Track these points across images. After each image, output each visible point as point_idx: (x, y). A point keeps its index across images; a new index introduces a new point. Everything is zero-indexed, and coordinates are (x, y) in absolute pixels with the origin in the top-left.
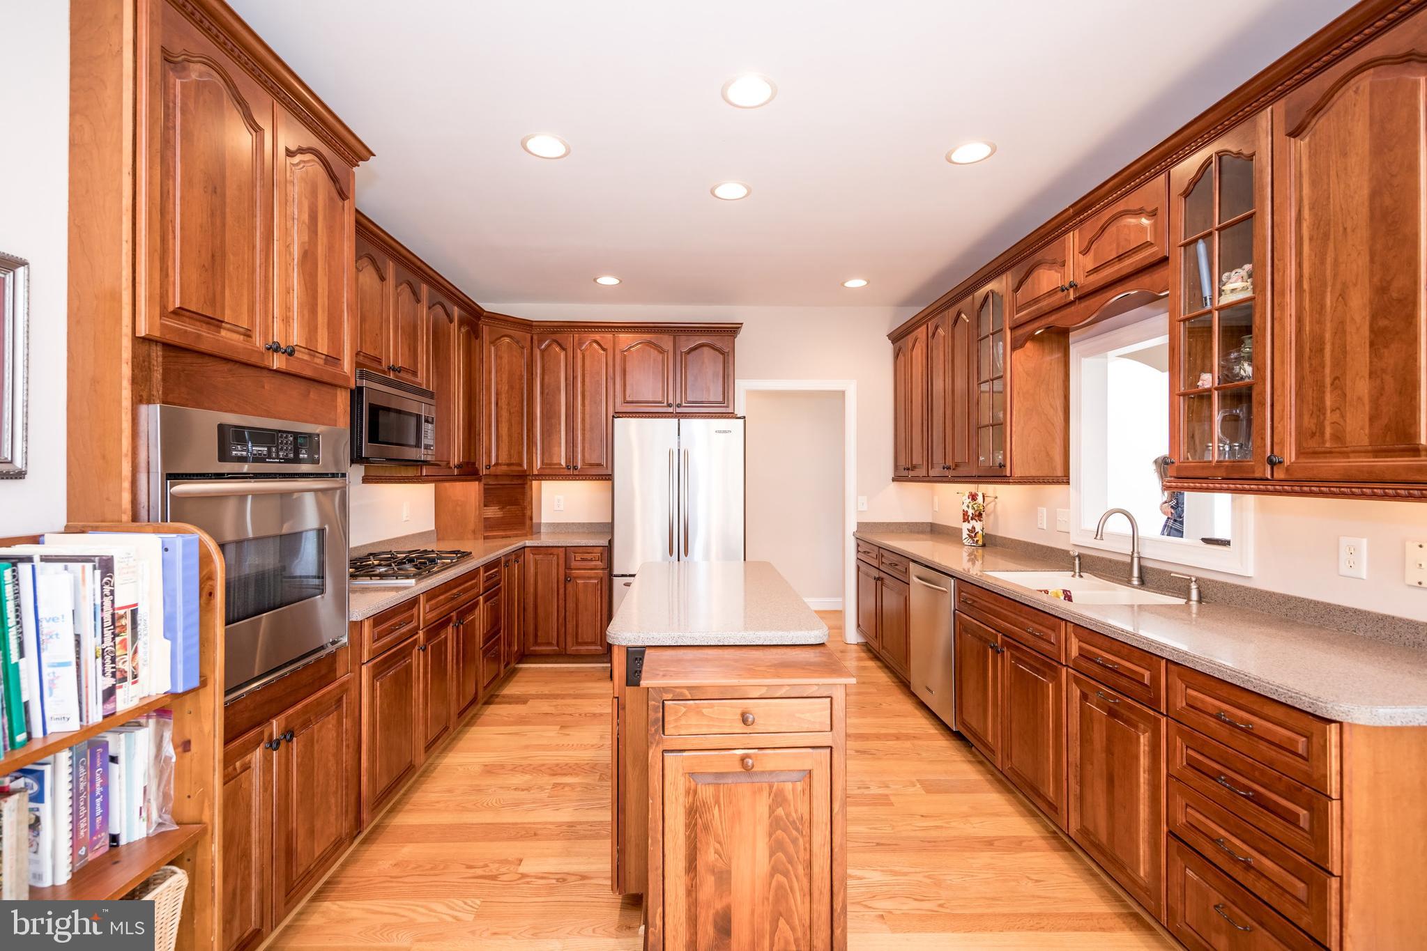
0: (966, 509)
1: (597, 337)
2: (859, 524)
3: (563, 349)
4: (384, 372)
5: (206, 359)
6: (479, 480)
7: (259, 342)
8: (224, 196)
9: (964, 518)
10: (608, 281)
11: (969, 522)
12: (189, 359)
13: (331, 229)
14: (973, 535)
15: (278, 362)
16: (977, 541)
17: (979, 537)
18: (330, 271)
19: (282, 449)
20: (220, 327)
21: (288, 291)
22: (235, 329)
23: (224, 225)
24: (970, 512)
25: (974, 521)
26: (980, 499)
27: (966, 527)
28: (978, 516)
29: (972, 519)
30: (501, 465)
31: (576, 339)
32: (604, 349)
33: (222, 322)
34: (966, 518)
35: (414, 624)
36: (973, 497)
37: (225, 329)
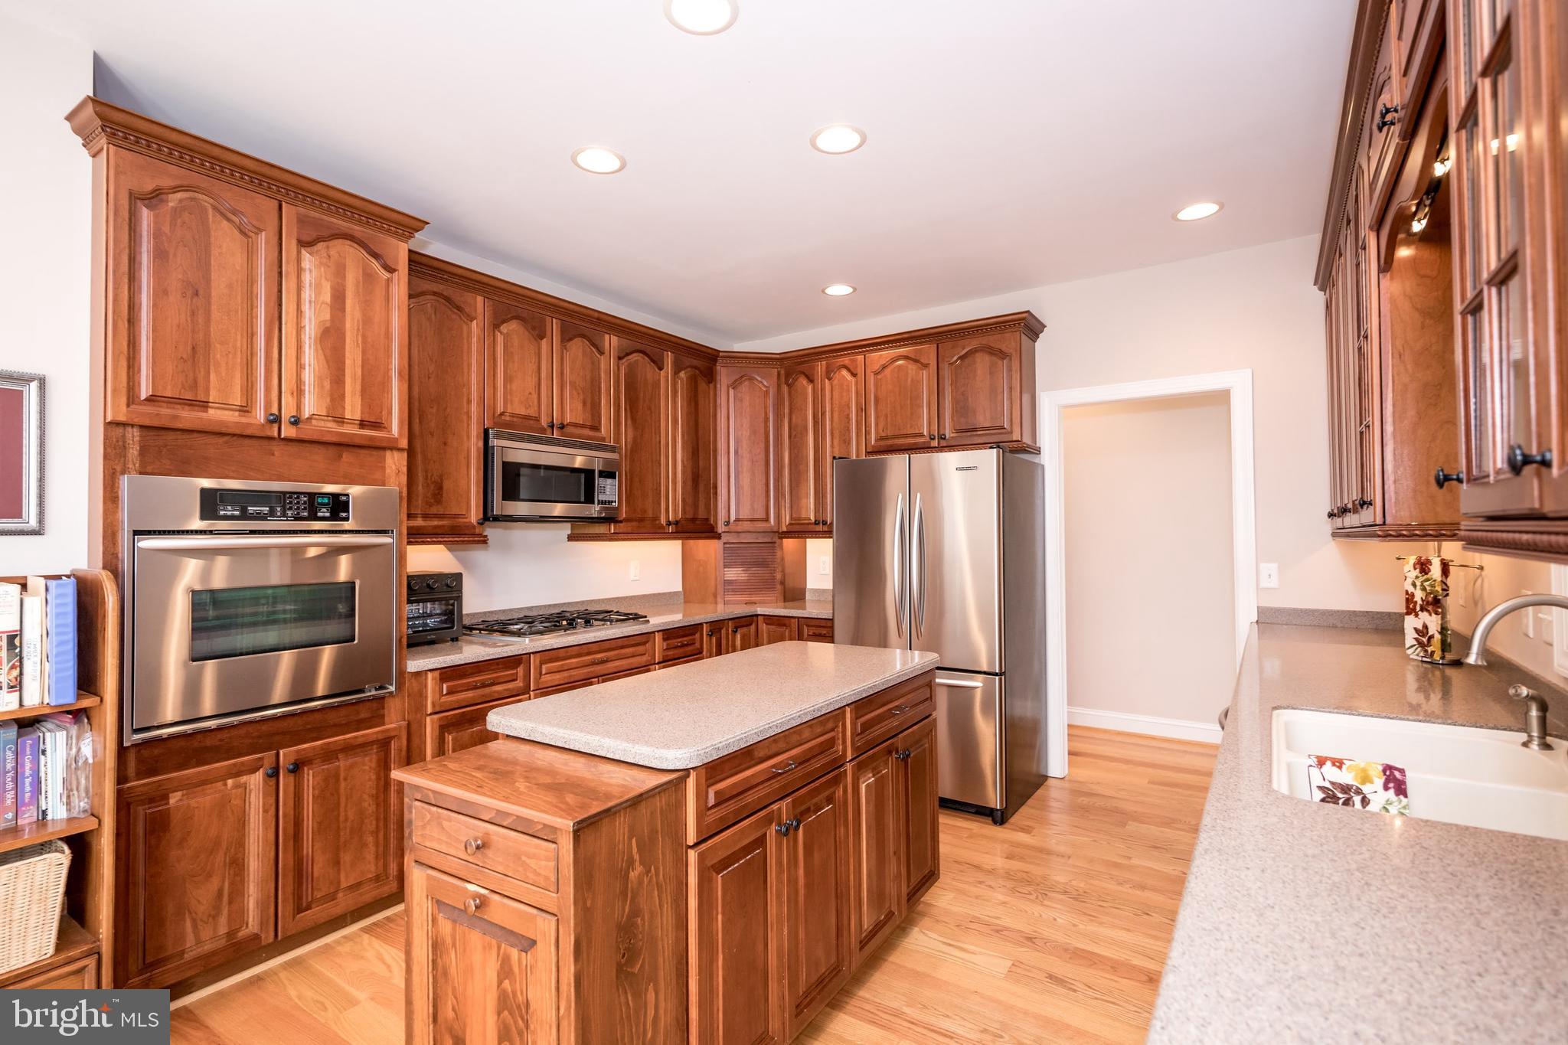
0: (1411, 589)
1: (846, 361)
2: (1261, 611)
3: (811, 381)
4: (543, 430)
5: (195, 435)
6: (718, 537)
7: (260, 415)
8: (208, 297)
9: (1407, 607)
10: (839, 290)
11: (1417, 615)
12: (171, 436)
13: (366, 304)
14: (1425, 640)
15: (287, 431)
16: (1433, 653)
17: (1435, 647)
18: (364, 342)
19: (290, 508)
20: (207, 407)
21: (300, 366)
22: (225, 406)
23: (208, 321)
24: (1419, 595)
25: (1425, 613)
26: (1436, 571)
27: (1411, 623)
28: (1435, 603)
29: (1422, 609)
30: (742, 520)
31: (824, 368)
32: (854, 375)
33: (208, 402)
34: (1411, 610)
35: (519, 683)
36: (1423, 566)
37: (212, 408)
